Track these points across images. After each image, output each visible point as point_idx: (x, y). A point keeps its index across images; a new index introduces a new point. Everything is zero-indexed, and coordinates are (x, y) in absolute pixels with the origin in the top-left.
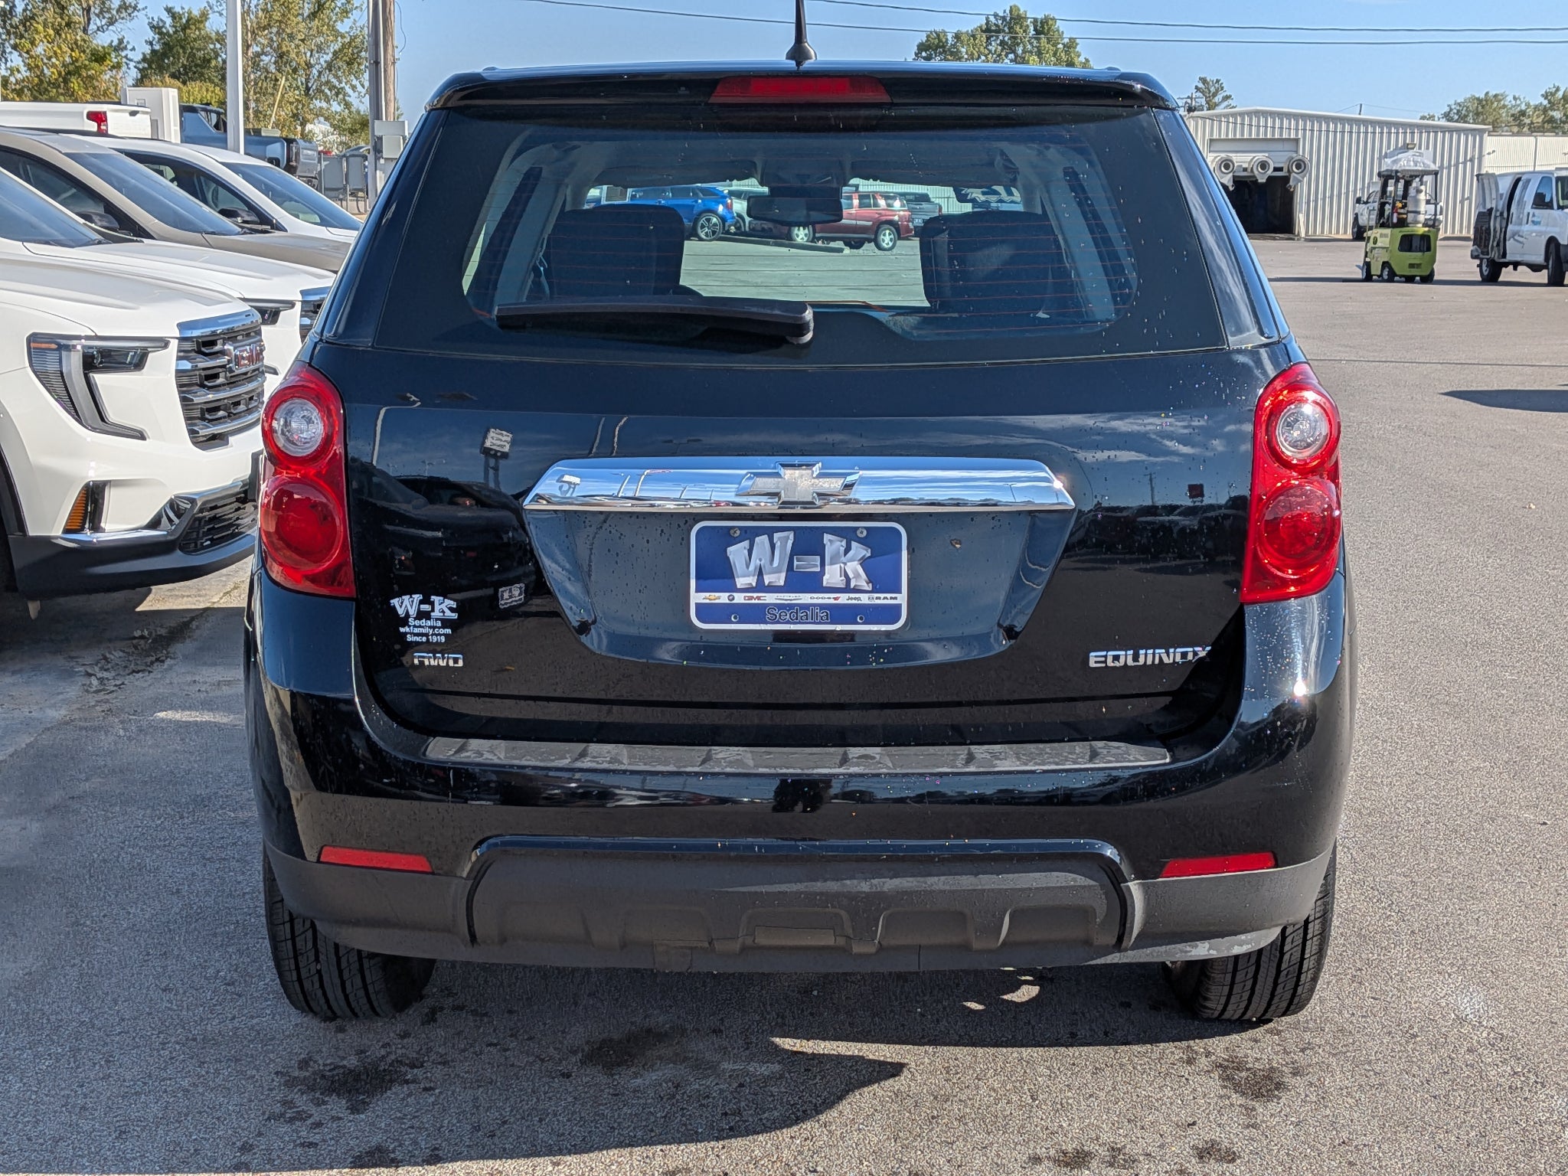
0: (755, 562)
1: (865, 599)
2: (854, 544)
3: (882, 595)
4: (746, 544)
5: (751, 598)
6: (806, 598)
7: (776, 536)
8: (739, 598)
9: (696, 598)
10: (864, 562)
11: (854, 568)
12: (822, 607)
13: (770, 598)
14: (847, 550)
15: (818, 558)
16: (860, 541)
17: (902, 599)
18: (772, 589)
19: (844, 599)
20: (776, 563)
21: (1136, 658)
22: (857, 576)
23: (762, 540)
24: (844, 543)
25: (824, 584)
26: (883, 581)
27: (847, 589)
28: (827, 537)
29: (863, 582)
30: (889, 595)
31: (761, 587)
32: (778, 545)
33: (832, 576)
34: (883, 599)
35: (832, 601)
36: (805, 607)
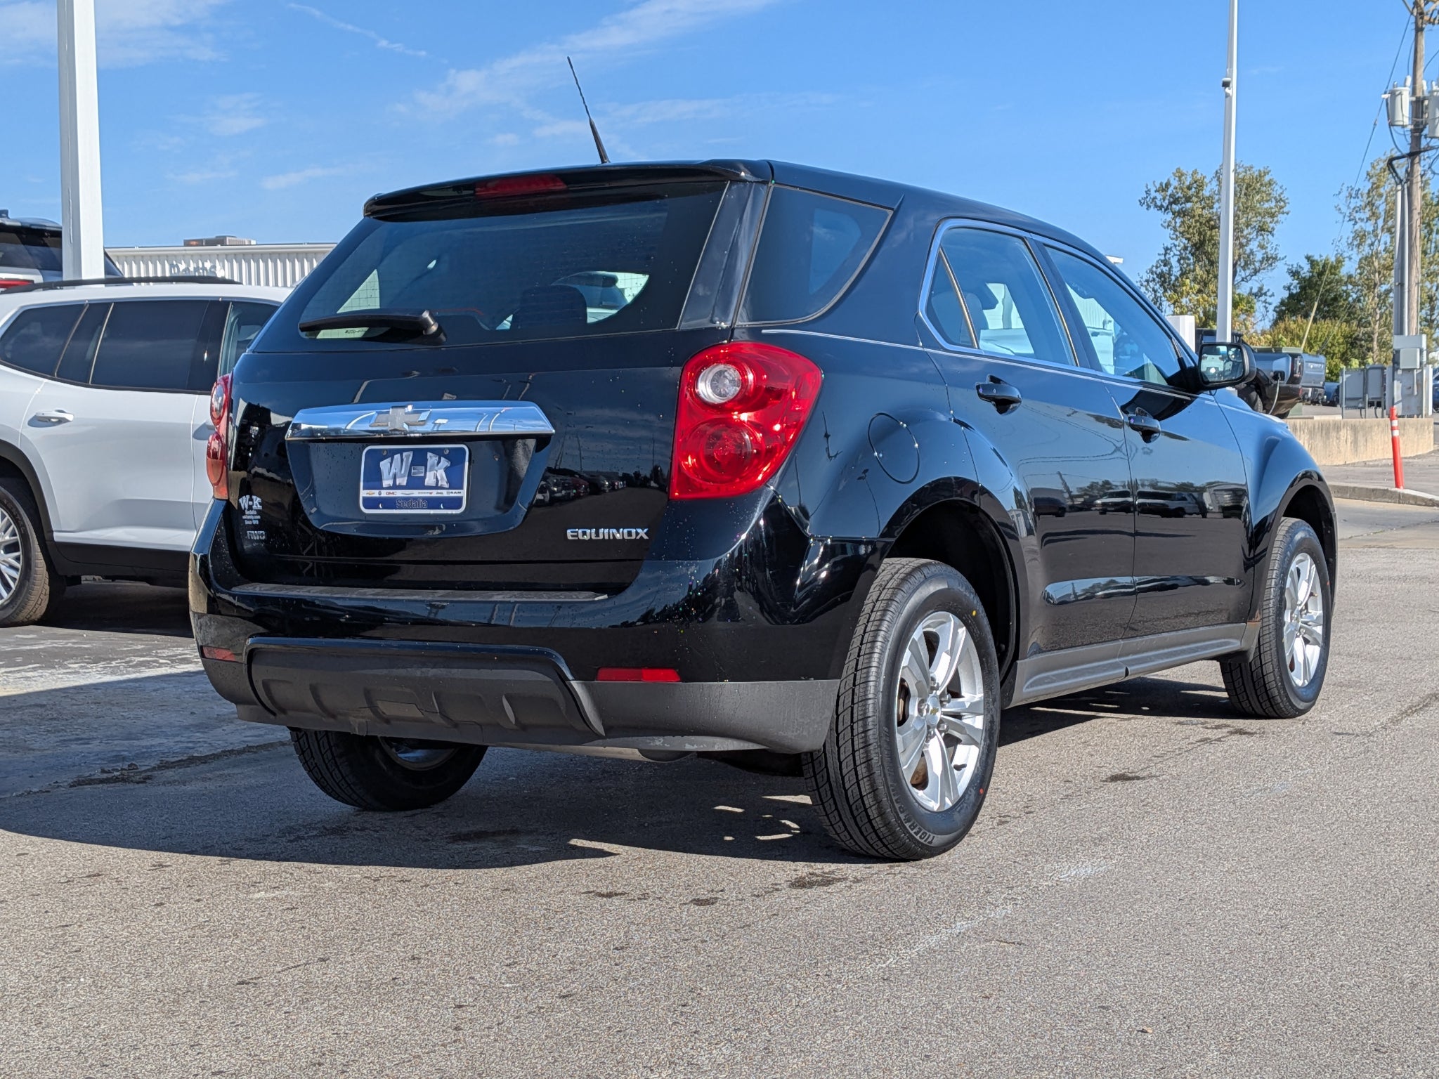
0: (393, 471)
1: (445, 493)
2: (443, 459)
3: (454, 491)
4: (389, 460)
5: (390, 493)
6: (416, 493)
7: (404, 454)
8: (384, 494)
9: (363, 493)
10: (446, 470)
11: (441, 473)
12: (424, 499)
13: (399, 493)
14: (439, 462)
15: (423, 467)
16: (446, 457)
17: (463, 493)
18: (401, 487)
19: (435, 493)
20: (403, 472)
21: (597, 534)
22: (442, 478)
23: (397, 457)
24: (437, 458)
25: (426, 484)
26: (454, 483)
27: (437, 487)
28: (429, 454)
29: (444, 483)
30: (457, 491)
31: (395, 487)
32: (405, 459)
33: (430, 480)
34: (454, 493)
35: (429, 495)
36: (415, 499)
